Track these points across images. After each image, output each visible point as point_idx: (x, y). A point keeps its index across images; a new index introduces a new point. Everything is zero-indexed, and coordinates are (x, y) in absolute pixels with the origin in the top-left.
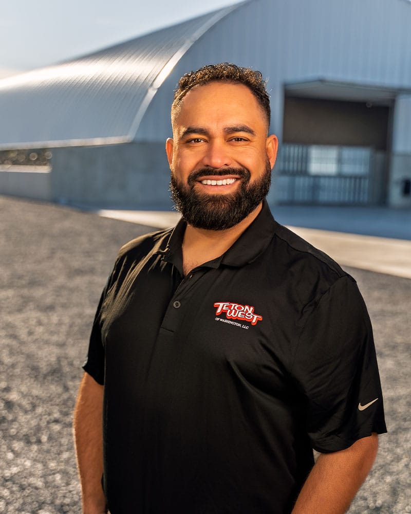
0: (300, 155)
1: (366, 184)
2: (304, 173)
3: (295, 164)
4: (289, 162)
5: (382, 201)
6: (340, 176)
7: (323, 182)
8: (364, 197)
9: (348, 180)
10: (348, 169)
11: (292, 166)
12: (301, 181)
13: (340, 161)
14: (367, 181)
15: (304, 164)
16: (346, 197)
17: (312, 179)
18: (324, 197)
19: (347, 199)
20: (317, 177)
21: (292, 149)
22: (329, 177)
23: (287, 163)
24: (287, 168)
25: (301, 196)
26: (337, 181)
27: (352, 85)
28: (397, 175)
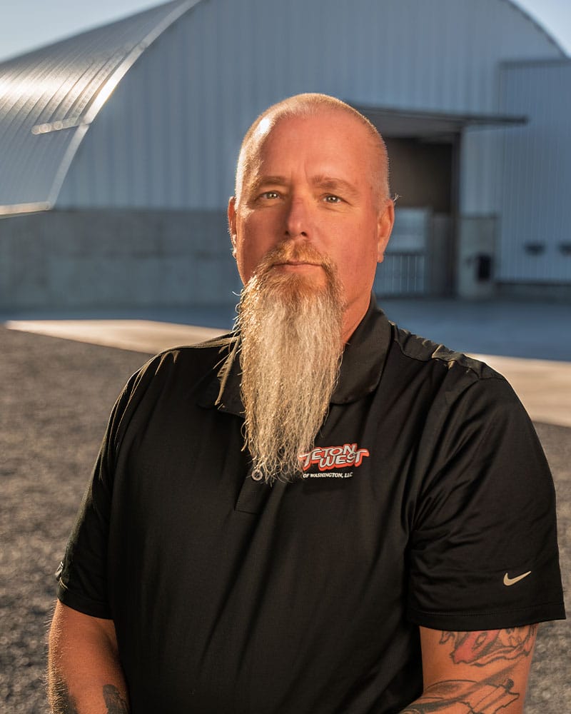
5: (447, 291)
8: (419, 285)
14: (423, 260)
28: (468, 249)
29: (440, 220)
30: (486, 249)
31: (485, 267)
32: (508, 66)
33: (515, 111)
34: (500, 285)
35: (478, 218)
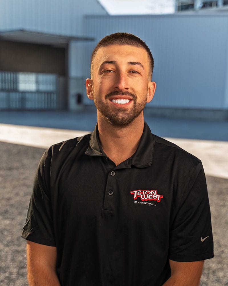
0: (12, 78)
1: (54, 97)
2: (15, 90)
3: (10, 84)
4: (5, 83)
5: (65, 107)
6: (38, 92)
7: (28, 96)
8: (54, 105)
9: (43, 94)
10: (43, 88)
11: (7, 86)
12: (14, 96)
13: (37, 82)
14: (55, 95)
15: (15, 85)
16: (43, 105)
17: (20, 94)
18: (29, 105)
19: (43, 106)
20: (24, 93)
21: (6, 75)
22: (31, 92)
23: (4, 84)
24: (4, 87)
25: (15, 105)
26: (37, 95)
27: (41, 34)
28: (73, 91)
29: (62, 79)
30: (80, 91)
31: (79, 98)
32: (87, 17)
33: (90, 35)
34: (86, 106)
35: (77, 79)
